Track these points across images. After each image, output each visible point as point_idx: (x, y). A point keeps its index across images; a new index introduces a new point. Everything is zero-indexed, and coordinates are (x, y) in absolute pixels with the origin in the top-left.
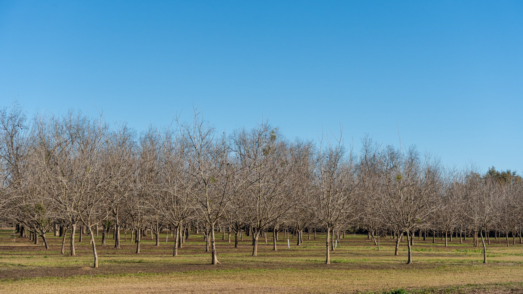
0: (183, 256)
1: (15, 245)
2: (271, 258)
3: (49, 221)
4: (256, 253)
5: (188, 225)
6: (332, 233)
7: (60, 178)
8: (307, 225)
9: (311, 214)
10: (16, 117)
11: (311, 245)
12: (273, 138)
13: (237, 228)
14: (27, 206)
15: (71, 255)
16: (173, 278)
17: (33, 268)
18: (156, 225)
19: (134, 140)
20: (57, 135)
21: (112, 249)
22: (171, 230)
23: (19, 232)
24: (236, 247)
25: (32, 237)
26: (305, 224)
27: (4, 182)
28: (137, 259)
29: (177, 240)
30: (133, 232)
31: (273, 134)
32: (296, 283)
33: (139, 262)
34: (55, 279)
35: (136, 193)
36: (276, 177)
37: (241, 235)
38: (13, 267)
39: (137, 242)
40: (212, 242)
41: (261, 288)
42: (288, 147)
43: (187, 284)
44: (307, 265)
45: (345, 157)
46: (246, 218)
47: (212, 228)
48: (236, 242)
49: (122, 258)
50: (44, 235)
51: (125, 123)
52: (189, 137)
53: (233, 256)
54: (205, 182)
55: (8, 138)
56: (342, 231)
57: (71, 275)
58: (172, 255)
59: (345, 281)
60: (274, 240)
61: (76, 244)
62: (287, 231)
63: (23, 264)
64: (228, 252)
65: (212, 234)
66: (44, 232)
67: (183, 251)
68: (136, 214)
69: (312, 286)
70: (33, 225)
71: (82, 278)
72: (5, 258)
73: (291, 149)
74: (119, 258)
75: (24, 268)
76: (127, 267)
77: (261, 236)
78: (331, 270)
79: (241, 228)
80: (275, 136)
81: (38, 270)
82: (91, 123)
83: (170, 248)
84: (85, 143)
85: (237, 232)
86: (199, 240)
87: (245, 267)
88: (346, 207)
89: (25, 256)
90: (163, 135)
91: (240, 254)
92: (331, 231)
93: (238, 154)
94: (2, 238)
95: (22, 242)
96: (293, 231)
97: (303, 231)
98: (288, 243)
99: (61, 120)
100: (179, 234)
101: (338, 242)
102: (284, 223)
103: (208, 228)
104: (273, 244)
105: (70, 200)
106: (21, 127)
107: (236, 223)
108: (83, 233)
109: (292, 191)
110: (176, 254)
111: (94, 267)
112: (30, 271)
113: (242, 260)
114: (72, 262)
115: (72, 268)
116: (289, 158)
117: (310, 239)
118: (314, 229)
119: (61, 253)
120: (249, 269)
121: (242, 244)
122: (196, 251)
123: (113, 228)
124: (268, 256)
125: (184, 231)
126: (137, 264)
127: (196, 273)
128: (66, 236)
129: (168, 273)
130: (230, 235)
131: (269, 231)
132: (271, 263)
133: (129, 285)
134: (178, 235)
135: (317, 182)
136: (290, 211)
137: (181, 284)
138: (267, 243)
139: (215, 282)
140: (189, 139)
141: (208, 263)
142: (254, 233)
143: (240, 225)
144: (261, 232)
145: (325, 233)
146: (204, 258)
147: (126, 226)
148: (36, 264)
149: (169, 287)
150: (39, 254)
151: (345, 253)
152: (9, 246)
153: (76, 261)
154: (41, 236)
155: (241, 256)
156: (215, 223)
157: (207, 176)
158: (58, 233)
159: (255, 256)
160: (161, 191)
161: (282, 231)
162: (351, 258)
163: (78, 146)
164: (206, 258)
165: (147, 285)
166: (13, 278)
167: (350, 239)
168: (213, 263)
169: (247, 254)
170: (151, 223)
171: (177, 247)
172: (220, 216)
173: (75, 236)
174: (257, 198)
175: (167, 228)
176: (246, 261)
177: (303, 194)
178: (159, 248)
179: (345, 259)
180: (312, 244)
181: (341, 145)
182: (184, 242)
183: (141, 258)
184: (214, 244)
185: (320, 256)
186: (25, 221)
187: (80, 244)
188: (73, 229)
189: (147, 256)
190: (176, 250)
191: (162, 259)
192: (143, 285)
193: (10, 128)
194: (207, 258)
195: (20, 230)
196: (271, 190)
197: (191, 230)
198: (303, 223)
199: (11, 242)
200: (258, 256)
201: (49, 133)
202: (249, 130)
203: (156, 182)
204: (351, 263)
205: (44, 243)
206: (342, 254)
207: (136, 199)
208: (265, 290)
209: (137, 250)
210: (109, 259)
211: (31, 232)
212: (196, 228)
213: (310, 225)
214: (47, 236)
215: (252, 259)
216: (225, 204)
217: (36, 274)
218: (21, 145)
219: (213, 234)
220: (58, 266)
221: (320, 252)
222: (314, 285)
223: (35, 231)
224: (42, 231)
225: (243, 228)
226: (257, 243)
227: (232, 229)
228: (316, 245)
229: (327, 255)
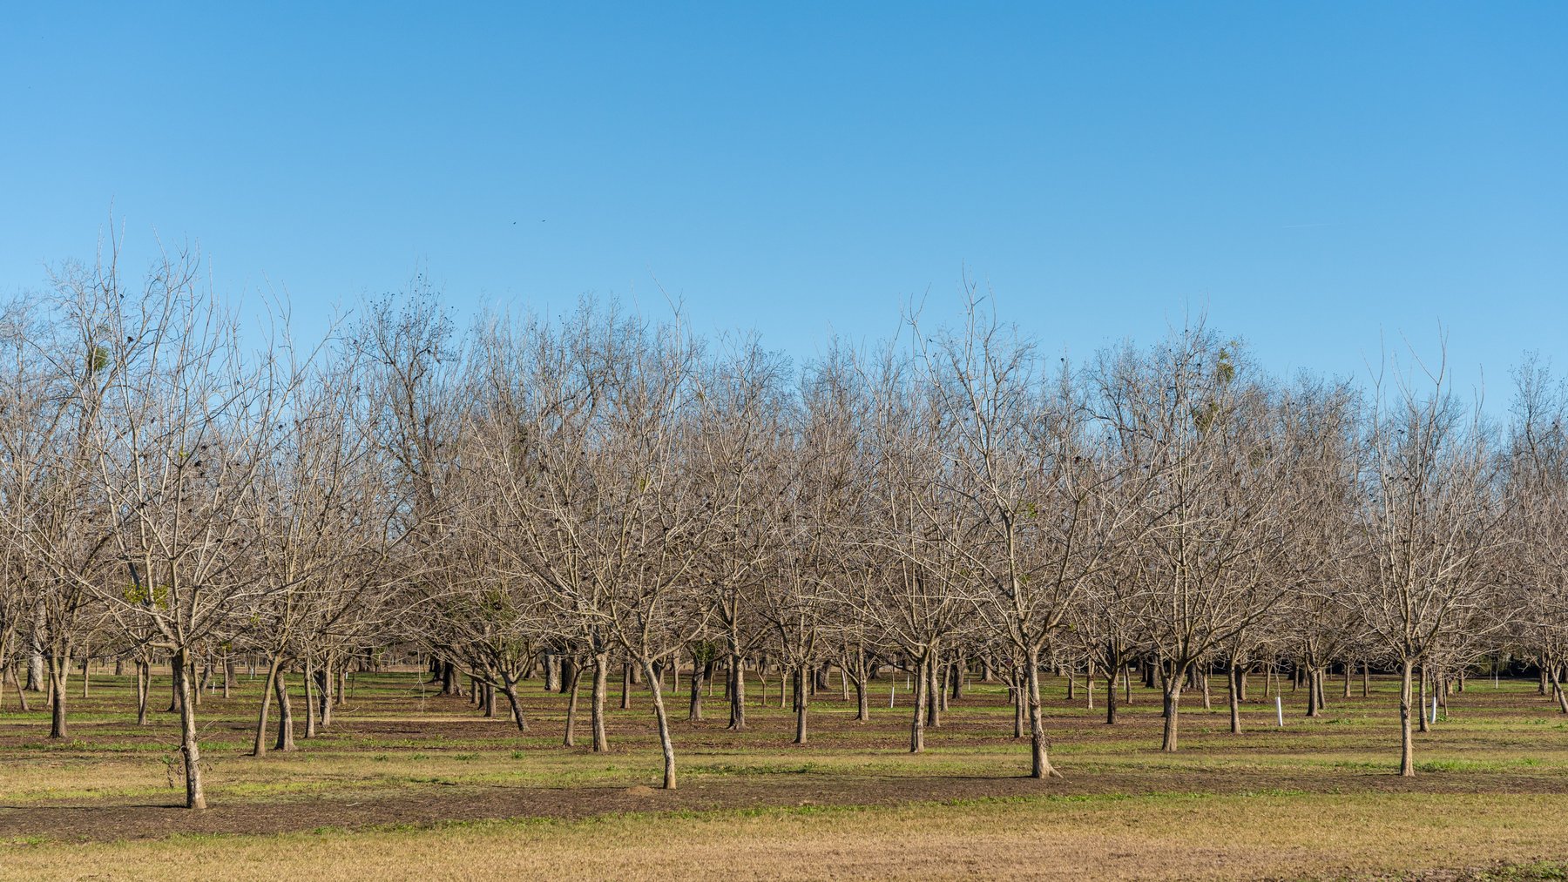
0: (943, 750)
1: (427, 720)
2: (1221, 757)
3: (527, 644)
4: (1174, 742)
5: (957, 652)
6: (1422, 675)
7: (557, 511)
8: (1339, 650)
9: (1351, 616)
10: (422, 326)
11: (1354, 715)
12: (1225, 373)
13: (1114, 661)
14: (459, 598)
15: (596, 749)
16: (909, 823)
17: (479, 791)
18: (858, 653)
19: (786, 391)
20: (548, 375)
21: (721, 730)
22: (904, 669)
23: (439, 679)
24: (1110, 722)
25: (477, 695)
26: (1333, 646)
27: (390, 525)
28: (798, 760)
29: (922, 702)
30: (785, 678)
31: (1225, 361)
32: (1302, 836)
33: (803, 771)
34: (546, 824)
35: (790, 555)
36: (1233, 497)
37: (1127, 683)
38: (418, 789)
39: (798, 707)
40: (1033, 708)
41: (1190, 851)
42: (1275, 401)
43: (953, 839)
44: (1340, 778)
45: (1460, 429)
46: (1139, 631)
47: (1029, 665)
48: (1111, 708)
49: (750, 759)
50: (513, 690)
51: (752, 337)
52: (957, 376)
53: (1100, 753)
54: (1006, 519)
55: (400, 391)
56: (1453, 671)
57: (594, 812)
58: (908, 750)
59: (1464, 830)
60: (1232, 700)
61: (610, 716)
62: (1273, 671)
63: (450, 780)
64: (1086, 737)
65: (1031, 683)
66: (513, 679)
67: (942, 737)
68: (793, 622)
69: (1355, 847)
70: (479, 658)
71: (628, 820)
72: (395, 760)
73: (1282, 410)
74: (740, 758)
75: (452, 790)
76: (765, 786)
77: (1192, 686)
78: (1416, 795)
79: (1125, 662)
80: (1230, 369)
81: (493, 798)
82: (651, 336)
83: (904, 727)
84: (632, 402)
85: (1113, 675)
86: (991, 702)
87: (1137, 785)
88: (1462, 589)
89: (455, 754)
90: (874, 374)
91: (1123, 745)
92: (1417, 671)
93: (1112, 428)
94: (388, 699)
95: (447, 711)
96: (1293, 670)
97: (1328, 672)
98: (1276, 707)
99: (557, 334)
100: (931, 684)
101: (1440, 705)
102: (1263, 644)
103: (1019, 663)
104: (1229, 711)
105: (584, 579)
106: (438, 356)
107: (1110, 648)
108: (632, 681)
109: (1287, 544)
110: (921, 745)
111: (665, 786)
112: (470, 799)
113: (1129, 766)
114: (595, 771)
115: (598, 792)
116: (1278, 436)
117: (1349, 695)
118: (1362, 663)
119: (566, 743)
120: (1150, 791)
121: (1130, 714)
122: (983, 736)
123: (725, 667)
124: (1212, 750)
125: (945, 675)
126: (797, 777)
127: (981, 806)
128: (580, 689)
129: (895, 806)
130: (1092, 684)
131: (1216, 672)
132: (1223, 772)
133: (772, 843)
134: (924, 687)
135: (1368, 512)
136: (1283, 605)
137: (937, 840)
138: (1210, 710)
139: (1042, 833)
140: (957, 383)
141: (1021, 773)
142: (1169, 677)
143: (1121, 654)
144: (1189, 673)
145: (1398, 676)
146: (1007, 758)
147: (764, 658)
148: (487, 778)
149: (898, 849)
150: (498, 748)
151: (1464, 741)
152: (409, 724)
153: (608, 769)
154: (502, 690)
155: (1126, 753)
156: (1039, 646)
157: (1010, 499)
158: (555, 684)
159: (1171, 752)
160: (872, 548)
161: (1256, 671)
162: (1482, 755)
163: (611, 409)
164: (1015, 757)
165: (829, 843)
166: (417, 823)
167: (1480, 694)
168: (1036, 774)
169: (1146, 745)
170: (842, 648)
171: (921, 723)
172: (1057, 626)
173: (608, 689)
174: (1175, 567)
175: (891, 664)
176: (1141, 767)
177: (1324, 551)
178: (868, 728)
179: (1464, 761)
180: (1355, 711)
181: (1444, 390)
182: (946, 707)
183: (811, 759)
184: (1038, 714)
185: (1380, 750)
186: (456, 646)
187: (621, 715)
188: (598, 670)
189: (829, 751)
190: (920, 733)
191: (874, 761)
192: (815, 842)
193: (404, 358)
194: (1019, 758)
195: (442, 673)
196: (1219, 542)
197: (966, 671)
198: (1327, 646)
199: (415, 710)
200: (1181, 751)
201: (522, 373)
202: (1145, 350)
203: (856, 520)
204: (1485, 772)
205: (514, 715)
206: (1453, 744)
207: (793, 574)
208: (1204, 860)
209: (799, 732)
210: (709, 761)
211: (474, 679)
212: (983, 663)
213: (1349, 649)
214: (522, 690)
215: (1161, 761)
216: (1071, 588)
217: (488, 810)
218: (437, 409)
219: (1036, 683)
220: (555, 785)
221: (1381, 738)
222: (1363, 844)
223: (487, 677)
224: (505, 675)
225: (1132, 664)
226: (1175, 710)
227: (1098, 664)
228: (1369, 715)
229: (1404, 748)
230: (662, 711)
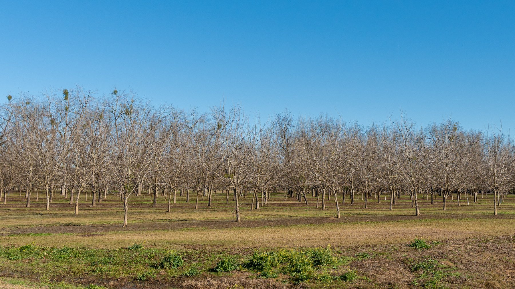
0: (396, 210)
1: (287, 203)
2: (456, 211)
3: (308, 186)
4: (446, 208)
5: (399, 188)
6: (498, 194)
7: (315, 158)
8: (480, 188)
9: (483, 181)
10: (287, 119)
11: (484, 202)
12: (455, 129)
13: (432, 190)
14: (294, 177)
15: (323, 209)
16: (390, 225)
17: (298, 218)
18: (378, 189)
19: (363, 133)
20: (313, 130)
21: (349, 205)
22: (388, 192)
23: (290, 194)
24: (432, 203)
25: (298, 197)
26: (479, 187)
27: (280, 161)
28: (366, 212)
29: (392, 199)
30: (363, 194)
31: (455, 127)
32: (474, 228)
33: (367, 214)
34: (312, 225)
35: (364, 168)
36: (457, 155)
37: (435, 195)
38: (285, 218)
39: (366, 200)
40: (416, 200)
41: (449, 232)
42: (466, 135)
43: (399, 229)
44: (482, 216)
45: (505, 141)
46: (438, 184)
47: (415, 191)
48: (432, 200)
49: (355, 211)
50: (305, 196)
51: (356, 122)
52: (399, 130)
53: (430, 210)
54: (410, 160)
55: (282, 133)
56: (505, 192)
57: (323, 223)
58: (389, 209)
59: (508, 227)
60: (458, 199)
61: (326, 202)
62: (466, 192)
63: (292, 216)
64: (427, 207)
65: (415, 195)
66: (305, 194)
67: (396, 207)
68: (365, 182)
69: (485, 231)
70: (298, 189)
71: (330, 225)
72: (280, 211)
73: (467, 137)
74: (354, 211)
75: (292, 218)
76: (359, 217)
77: (449, 196)
78: (498, 219)
79: (435, 191)
80: (456, 128)
81: (301, 220)
82: (335, 121)
83: (388, 204)
84: (330, 135)
85: (433, 193)
86: (407, 199)
87: (438, 217)
88: (507, 175)
89: (293, 210)
90: (381, 129)
91: (435, 209)
92: (497, 193)
93: (431, 141)
94: (279, 198)
95: (291, 201)
96: (471, 192)
97: (478, 193)
98: (467, 200)
99: (315, 121)
100: (394, 195)
101: (502, 200)
102: (464, 187)
103: (413, 191)
104: (457, 201)
105: (321, 173)
106: (290, 126)
107: (432, 187)
108: (330, 195)
109: (469, 165)
110: (392, 208)
111: (338, 217)
112: (296, 220)
113: (436, 213)
114: (323, 214)
115: (323, 218)
116: (466, 142)
117: (483, 198)
118: (485, 191)
119: (316, 208)
120: (441, 219)
121: (436, 202)
122: (405, 207)
123: (350, 191)
124: (454, 210)
125: (397, 193)
126: (366, 215)
127: (405, 222)
128: (319, 196)
129: (387, 222)
130: (428, 195)
131: (454, 193)
132: (456, 214)
133: (360, 230)
134: (392, 196)
135: (486, 159)
136: (468, 178)
137: (395, 229)
138: (453, 201)
139: (418, 228)
140: (399, 131)
141: (413, 215)
142: (444, 194)
143: (434, 189)
144: (449, 193)
145: (493, 194)
146: (410, 211)
147: (358, 190)
148: (300, 215)
149: (387, 231)
150: (302, 209)
151: (507, 208)
152: (283, 204)
153: (326, 214)
154: (303, 196)
155: (436, 210)
156: (417, 187)
157: (410, 156)
158: (314, 195)
159: (445, 210)
160: (381, 166)
161: (463, 192)
162: (511, 211)
163: (326, 137)
164: (412, 211)
165: (373, 230)
166: (285, 225)
167: (511, 198)
168: (416, 215)
169: (440, 209)
170: (375, 188)
171: (392, 204)
172: (421, 183)
173: (325, 196)
174: (445, 170)
175: (385, 191)
176: (439, 213)
177: (477, 167)
178: (380, 205)
179: (508, 212)
180: (484, 201)
181: (501, 133)
182: (397, 200)
183: (368, 211)
184: (417, 202)
185: (490, 210)
186: (293, 187)
187: (328, 202)
188: (323, 192)
189: (372, 210)
190: (392, 206)
191: (382, 212)
192: (370, 229)
193: (283, 126)
194: (413, 211)
195: (290, 193)
196: (454, 165)
197: (401, 192)
198: (478, 187)
199: (285, 201)
200: (447, 210)
201: (308, 129)
202: (438, 124)
203: (378, 160)
204: (512, 214)
205: (305, 202)
206: (505, 208)
207: (365, 172)
208: (453, 234)
209: (366, 206)
210: (347, 212)
211: (297, 194)
212: (405, 191)
213: (482, 188)
214: (307, 196)
215: (443, 212)
216: (424, 175)
217: (300, 222)
218: (290, 137)
219: (416, 195)
220: (314, 217)
221: (490, 207)
222: (487, 230)
223: (300, 194)
224: (304, 193)
225: (436, 191)
226: (446, 201)
227: (429, 191)
228: (487, 202)
229: (495, 209)
230: (337, 201)
